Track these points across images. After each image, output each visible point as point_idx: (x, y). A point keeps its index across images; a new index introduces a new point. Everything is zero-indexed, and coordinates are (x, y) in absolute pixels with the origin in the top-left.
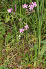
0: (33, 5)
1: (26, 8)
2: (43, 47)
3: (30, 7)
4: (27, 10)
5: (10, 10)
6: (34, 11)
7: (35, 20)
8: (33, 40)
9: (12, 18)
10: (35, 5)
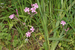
0: (34, 7)
1: (28, 11)
2: (53, 44)
3: (32, 10)
4: (29, 13)
5: (12, 17)
6: (37, 13)
7: (39, 18)
8: (41, 38)
9: (15, 22)
10: (36, 6)
